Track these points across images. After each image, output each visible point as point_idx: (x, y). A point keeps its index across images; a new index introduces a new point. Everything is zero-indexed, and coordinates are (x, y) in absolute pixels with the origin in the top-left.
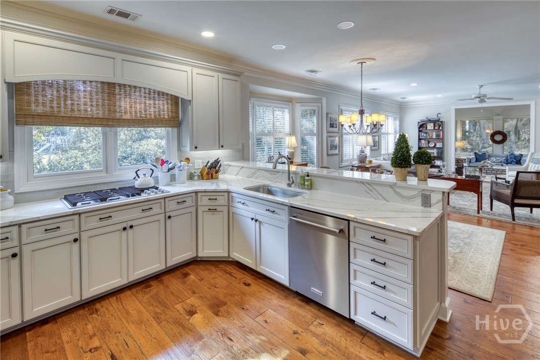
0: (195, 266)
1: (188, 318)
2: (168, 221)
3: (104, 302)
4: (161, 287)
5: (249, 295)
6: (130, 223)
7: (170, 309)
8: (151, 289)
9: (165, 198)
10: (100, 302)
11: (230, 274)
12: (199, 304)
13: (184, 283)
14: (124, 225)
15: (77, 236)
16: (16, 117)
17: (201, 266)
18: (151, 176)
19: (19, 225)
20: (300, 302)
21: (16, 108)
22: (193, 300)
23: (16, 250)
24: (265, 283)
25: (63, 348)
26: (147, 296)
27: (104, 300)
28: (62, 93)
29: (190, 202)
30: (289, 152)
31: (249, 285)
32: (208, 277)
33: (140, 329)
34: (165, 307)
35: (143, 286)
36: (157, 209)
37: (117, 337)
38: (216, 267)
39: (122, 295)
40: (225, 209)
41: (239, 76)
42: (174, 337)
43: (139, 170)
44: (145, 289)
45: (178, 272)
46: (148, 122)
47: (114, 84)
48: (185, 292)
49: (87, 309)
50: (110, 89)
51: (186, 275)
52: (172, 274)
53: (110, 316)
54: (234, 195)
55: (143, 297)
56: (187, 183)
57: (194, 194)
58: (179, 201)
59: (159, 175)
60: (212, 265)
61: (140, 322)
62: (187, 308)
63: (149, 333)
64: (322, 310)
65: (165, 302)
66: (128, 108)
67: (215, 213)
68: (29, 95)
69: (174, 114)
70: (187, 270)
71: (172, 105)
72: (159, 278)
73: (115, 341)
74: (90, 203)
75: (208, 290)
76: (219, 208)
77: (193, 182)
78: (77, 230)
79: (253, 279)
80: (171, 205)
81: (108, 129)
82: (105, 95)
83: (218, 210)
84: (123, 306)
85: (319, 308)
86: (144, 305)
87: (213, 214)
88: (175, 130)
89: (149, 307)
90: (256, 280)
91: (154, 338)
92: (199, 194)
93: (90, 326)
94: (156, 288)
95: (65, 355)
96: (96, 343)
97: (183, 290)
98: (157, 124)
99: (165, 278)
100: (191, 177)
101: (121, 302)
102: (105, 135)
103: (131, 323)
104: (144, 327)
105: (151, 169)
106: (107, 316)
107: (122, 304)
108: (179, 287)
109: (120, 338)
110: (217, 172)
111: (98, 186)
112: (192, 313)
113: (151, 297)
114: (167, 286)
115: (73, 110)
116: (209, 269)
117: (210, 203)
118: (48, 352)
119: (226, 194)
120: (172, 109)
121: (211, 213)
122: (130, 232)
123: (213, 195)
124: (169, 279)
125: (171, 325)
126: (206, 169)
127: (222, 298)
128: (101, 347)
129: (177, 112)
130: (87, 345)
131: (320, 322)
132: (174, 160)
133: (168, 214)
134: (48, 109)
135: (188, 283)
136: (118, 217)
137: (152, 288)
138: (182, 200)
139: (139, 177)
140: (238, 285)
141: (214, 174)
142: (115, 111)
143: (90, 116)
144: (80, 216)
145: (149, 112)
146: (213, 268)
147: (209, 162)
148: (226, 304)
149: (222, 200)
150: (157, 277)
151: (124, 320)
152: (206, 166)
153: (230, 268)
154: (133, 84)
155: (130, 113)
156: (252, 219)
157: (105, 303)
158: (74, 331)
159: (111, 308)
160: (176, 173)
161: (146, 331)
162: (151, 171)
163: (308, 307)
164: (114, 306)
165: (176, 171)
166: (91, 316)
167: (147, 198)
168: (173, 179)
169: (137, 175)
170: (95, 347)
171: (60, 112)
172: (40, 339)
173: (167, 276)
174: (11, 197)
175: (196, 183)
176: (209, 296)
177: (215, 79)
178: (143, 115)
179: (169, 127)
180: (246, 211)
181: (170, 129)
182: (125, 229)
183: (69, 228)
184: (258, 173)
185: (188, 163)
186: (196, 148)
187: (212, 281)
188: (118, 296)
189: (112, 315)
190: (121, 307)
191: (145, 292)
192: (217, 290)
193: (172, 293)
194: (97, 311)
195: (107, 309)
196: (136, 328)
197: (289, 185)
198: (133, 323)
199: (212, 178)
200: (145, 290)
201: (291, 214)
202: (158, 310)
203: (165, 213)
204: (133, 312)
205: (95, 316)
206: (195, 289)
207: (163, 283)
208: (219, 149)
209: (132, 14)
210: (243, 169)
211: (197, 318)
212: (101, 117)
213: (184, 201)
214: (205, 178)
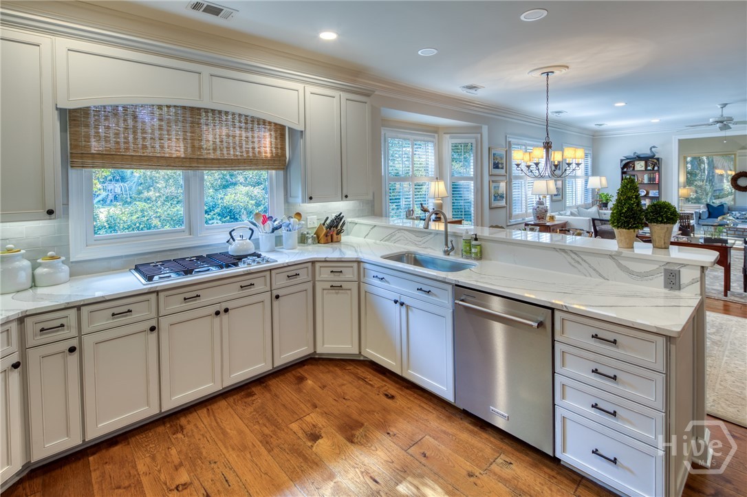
0: (313, 367)
1: (310, 444)
2: (276, 303)
3: (191, 416)
4: (268, 395)
5: (395, 413)
6: (224, 306)
7: (283, 430)
8: (253, 398)
9: (270, 270)
10: (185, 415)
11: (363, 380)
12: (324, 424)
13: (299, 391)
14: (217, 308)
15: (153, 323)
16: (71, 157)
17: (321, 367)
18: (250, 239)
19: (79, 308)
20: (471, 427)
21: (71, 144)
22: (314, 418)
23: (74, 343)
24: (416, 395)
25: (139, 482)
26: (250, 409)
27: (191, 413)
28: (130, 122)
29: (304, 275)
30: (435, 204)
31: (392, 397)
32: (332, 384)
33: (244, 458)
34: (276, 426)
35: (243, 393)
36: (260, 286)
37: (213, 469)
38: (343, 368)
39: (215, 407)
40: (354, 286)
41: (368, 95)
42: (293, 472)
43: (234, 230)
44: (245, 398)
45: (289, 374)
46: (245, 162)
47: (199, 109)
48: (302, 406)
49: (168, 426)
50: (193, 116)
51: (301, 379)
52: (282, 378)
53: (201, 437)
54: (367, 266)
55: (244, 409)
56: (299, 247)
57: (310, 264)
58: (290, 274)
59: (260, 237)
60: (336, 366)
61: (243, 448)
62: (307, 429)
63: (256, 465)
64: (506, 441)
65: (276, 420)
66: (218, 143)
67: (340, 291)
68: (87, 126)
69: (279, 151)
70: (301, 371)
71: (276, 138)
72: (264, 383)
73: (210, 476)
74: (170, 276)
75: (334, 403)
76: (345, 285)
77: (306, 247)
78: (154, 314)
79: (398, 388)
80: (280, 281)
81: (190, 172)
82: (188, 125)
83: (344, 287)
84: (217, 423)
85: (502, 437)
86: (246, 421)
87: (337, 293)
88: (281, 172)
89: (254, 425)
90: (402, 391)
91: (266, 474)
92: (318, 265)
93: (174, 451)
94: (260, 397)
95: (143, 493)
96: (184, 477)
97: (299, 402)
98: (256, 164)
99: (273, 383)
100: (303, 239)
101: (214, 416)
102: (187, 180)
103: (230, 449)
104: (249, 456)
105: (250, 229)
106: (197, 437)
107: (216, 420)
108: (293, 397)
109: (217, 470)
110: (339, 233)
111: (179, 252)
112: (315, 437)
113: (255, 410)
114: (276, 395)
115: (144, 147)
116: (332, 372)
117: (332, 277)
118: (119, 488)
119: (355, 265)
120: (276, 144)
121: (334, 291)
122: (225, 317)
123: (337, 265)
124: (277, 385)
125: (286, 454)
126: (324, 229)
127: (355, 416)
128: (191, 483)
129: (283, 149)
130: (172, 479)
131: (507, 460)
132: (280, 217)
133: (275, 293)
134: (112, 145)
135: (304, 391)
136: (209, 297)
137: (256, 396)
138: (294, 273)
139: (234, 240)
140: (377, 397)
141: (335, 236)
142: (200, 148)
143: (167, 155)
144: (158, 295)
145: (246, 148)
146: (337, 370)
147: (327, 218)
148: (362, 425)
149: (350, 274)
150: (261, 381)
151: (220, 444)
152: (324, 224)
153: (362, 371)
154: (224, 109)
155: (221, 150)
156: (396, 302)
157: (193, 417)
158: (153, 458)
159: (200, 425)
160: (283, 234)
161: (253, 461)
162: (251, 232)
163: (484, 435)
164: (206, 423)
165: (283, 232)
166: (174, 436)
167: (247, 270)
168: (279, 241)
169: (232, 237)
170: (183, 483)
171: (127, 149)
172: (108, 467)
173: (274, 380)
174: (66, 268)
175: (310, 248)
176: (336, 413)
177: (336, 100)
178: (237, 153)
179: (273, 169)
180: (385, 291)
181: (274, 172)
182: (217, 313)
183: (143, 312)
184: (398, 235)
185: (299, 220)
186: (311, 198)
187: (339, 390)
188: (209, 407)
189: (203, 435)
190: (214, 424)
191: (245, 403)
192: (348, 403)
193: (284, 405)
194: (182, 428)
195: (195, 425)
196: (238, 456)
197: (447, 253)
198: (233, 449)
199: (332, 241)
200: (246, 400)
201: (456, 296)
202: (267, 431)
203: (271, 290)
204: (232, 433)
205: (180, 435)
206: (317, 402)
207: (270, 391)
208: (342, 200)
209: (225, 9)
210: (376, 228)
211: (323, 445)
212: (183, 156)
213: (296, 275)
214: (322, 241)
